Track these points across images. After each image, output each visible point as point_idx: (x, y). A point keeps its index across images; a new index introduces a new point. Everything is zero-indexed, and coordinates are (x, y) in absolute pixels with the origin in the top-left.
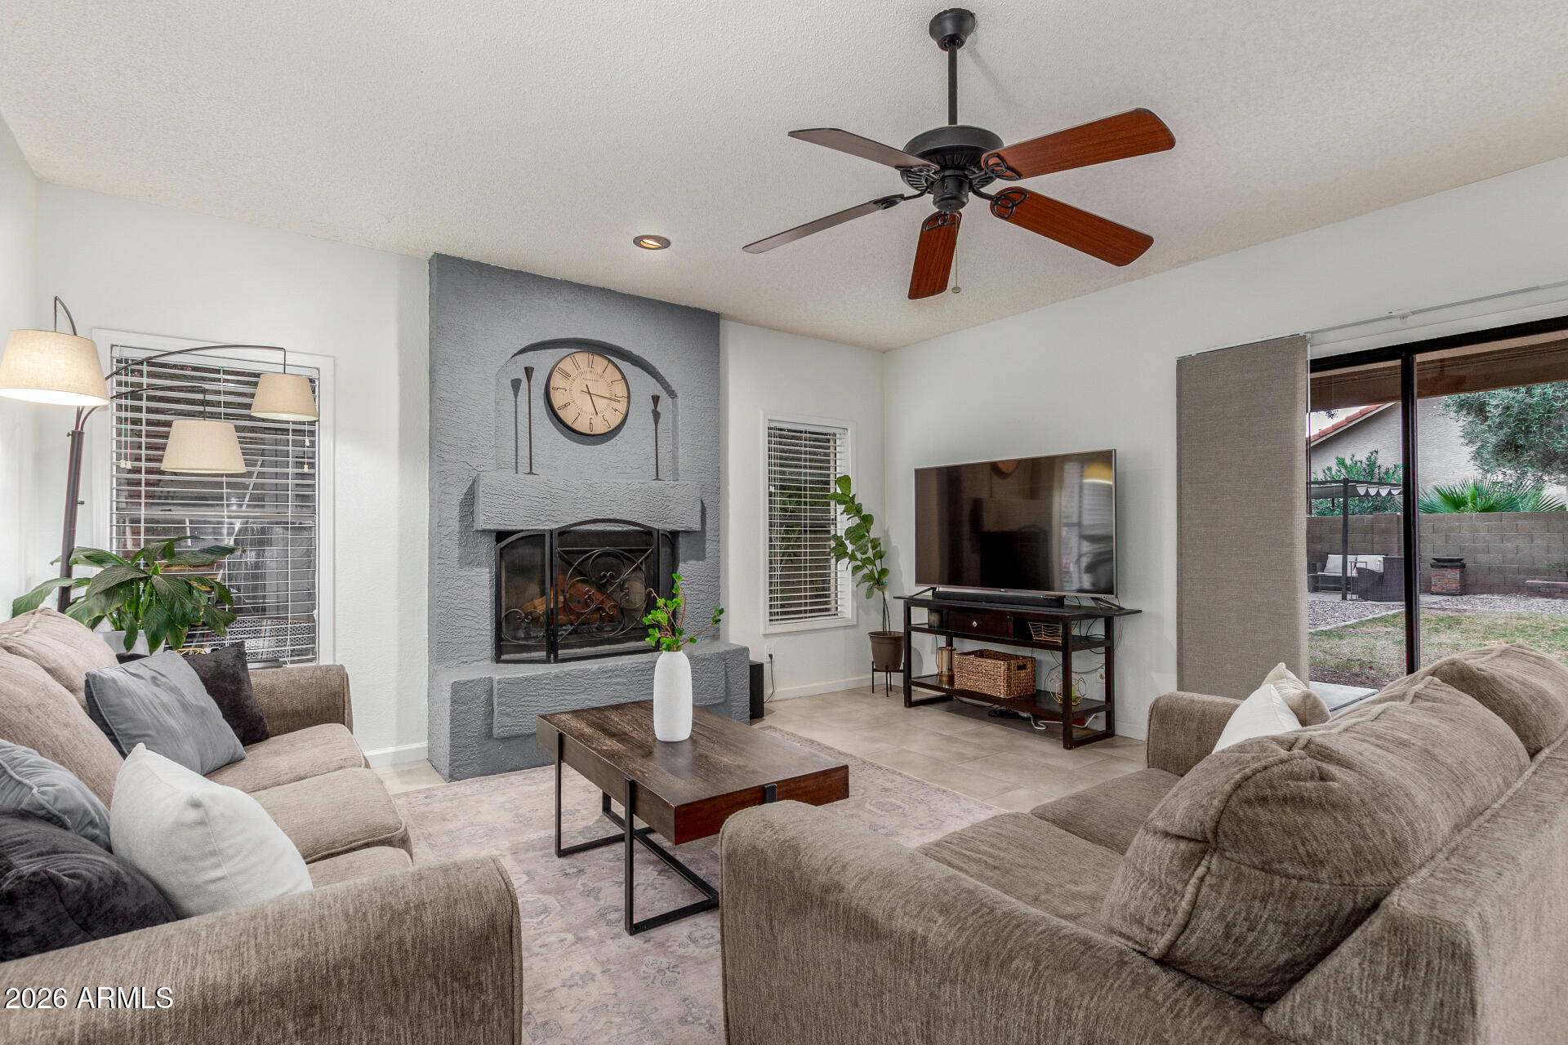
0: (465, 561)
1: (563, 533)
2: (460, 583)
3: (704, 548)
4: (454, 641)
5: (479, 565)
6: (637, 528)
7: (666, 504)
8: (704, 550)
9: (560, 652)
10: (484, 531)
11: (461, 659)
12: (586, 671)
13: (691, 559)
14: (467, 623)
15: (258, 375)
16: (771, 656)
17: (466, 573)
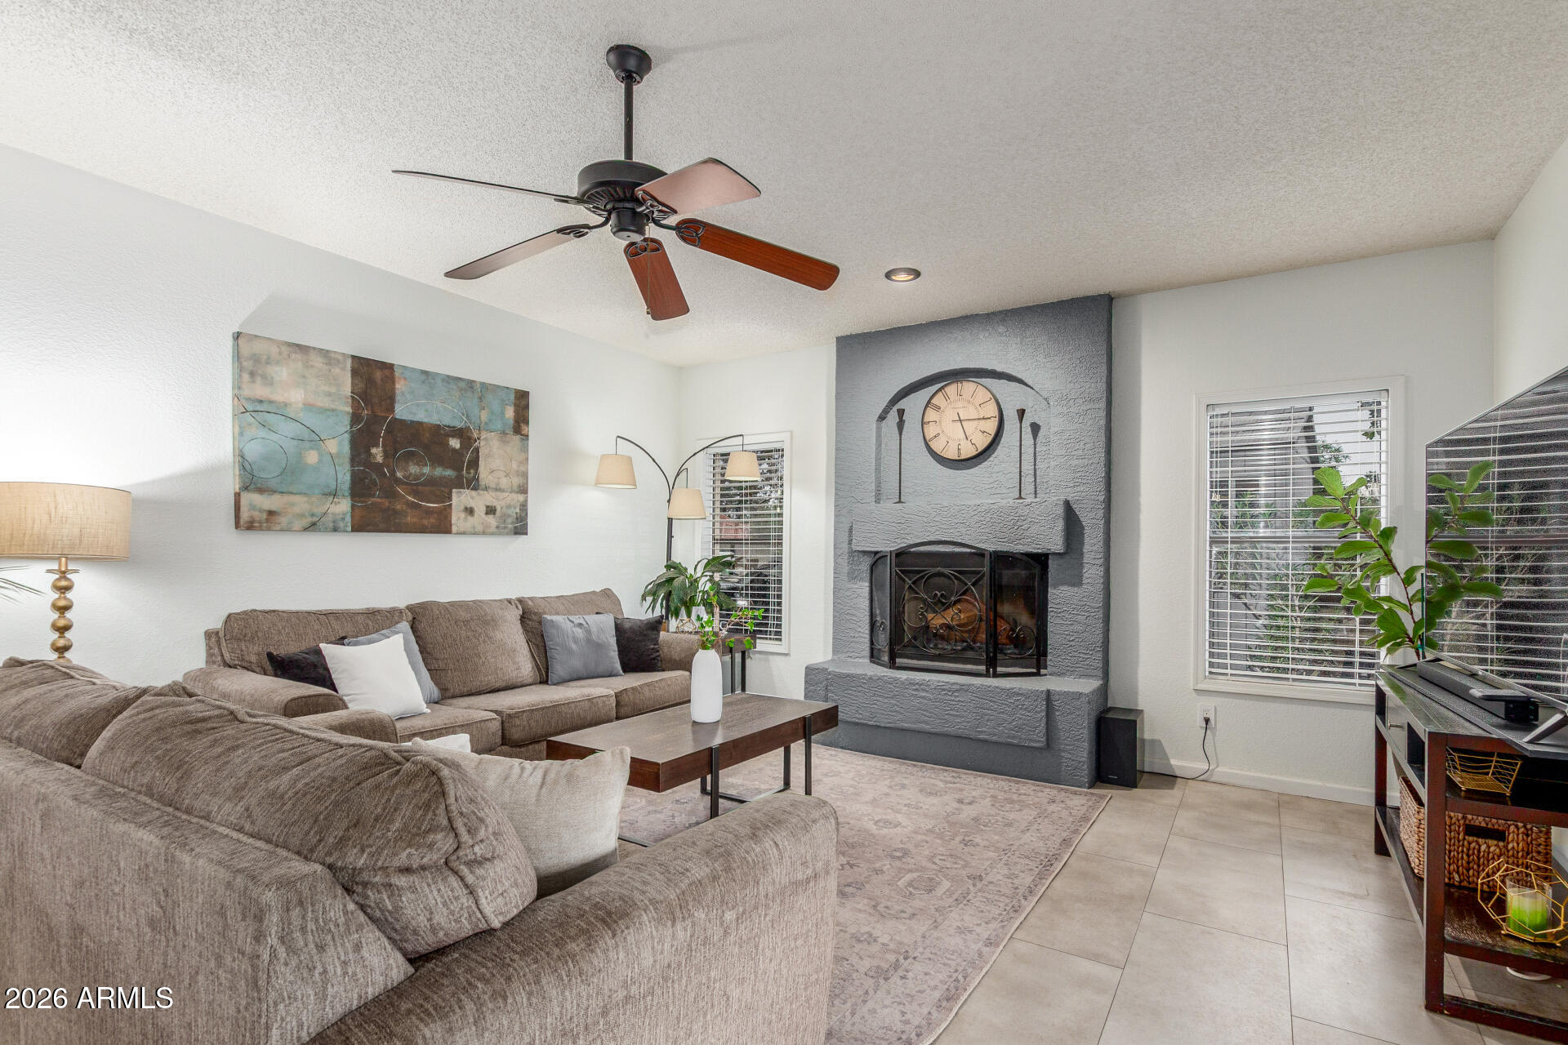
0: (853, 576)
1: (900, 554)
2: (848, 593)
3: (1081, 572)
4: (844, 639)
5: (862, 580)
6: (969, 550)
7: (1019, 523)
8: (1081, 576)
9: (898, 660)
10: (865, 552)
11: (849, 654)
12: (896, 679)
13: (1062, 584)
14: (852, 626)
15: (728, 454)
16: (1207, 721)
17: (852, 586)
